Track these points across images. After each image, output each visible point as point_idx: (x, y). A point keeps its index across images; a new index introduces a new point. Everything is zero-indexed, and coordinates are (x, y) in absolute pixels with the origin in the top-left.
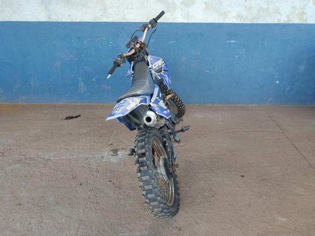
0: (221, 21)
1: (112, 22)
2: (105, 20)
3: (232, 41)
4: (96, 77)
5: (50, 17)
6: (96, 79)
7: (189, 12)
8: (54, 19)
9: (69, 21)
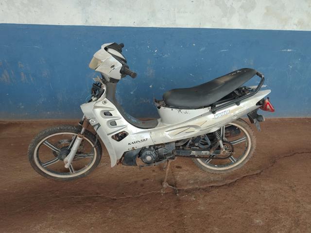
0: (280, 28)
1: (159, 28)
2: (152, 25)
3: (289, 50)
4: (135, 90)
5: (87, 21)
6: (134, 92)
7: (247, 17)
8: (92, 22)
9: (110, 25)
